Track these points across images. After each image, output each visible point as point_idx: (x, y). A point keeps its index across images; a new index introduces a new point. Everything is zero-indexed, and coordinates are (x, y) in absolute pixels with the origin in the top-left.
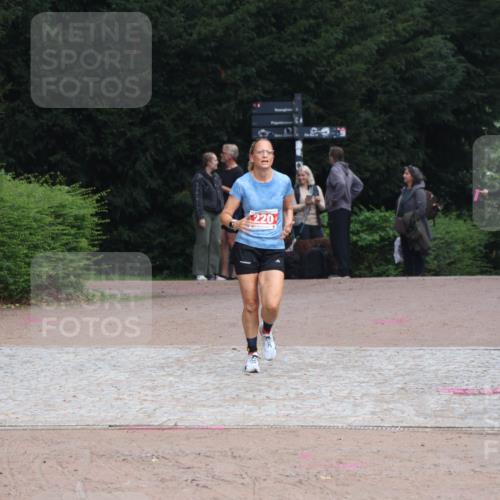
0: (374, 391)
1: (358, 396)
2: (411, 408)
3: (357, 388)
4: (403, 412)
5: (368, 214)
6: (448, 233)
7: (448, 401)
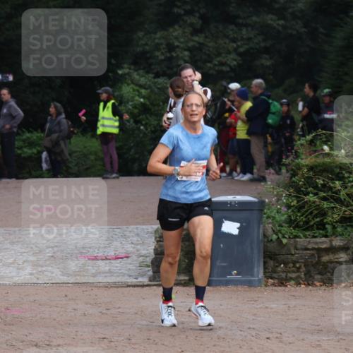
0: (32, 258)
1: (20, 262)
2: (58, 270)
3: (21, 257)
4: (52, 273)
5: (28, 135)
6: (85, 147)
7: (84, 265)
